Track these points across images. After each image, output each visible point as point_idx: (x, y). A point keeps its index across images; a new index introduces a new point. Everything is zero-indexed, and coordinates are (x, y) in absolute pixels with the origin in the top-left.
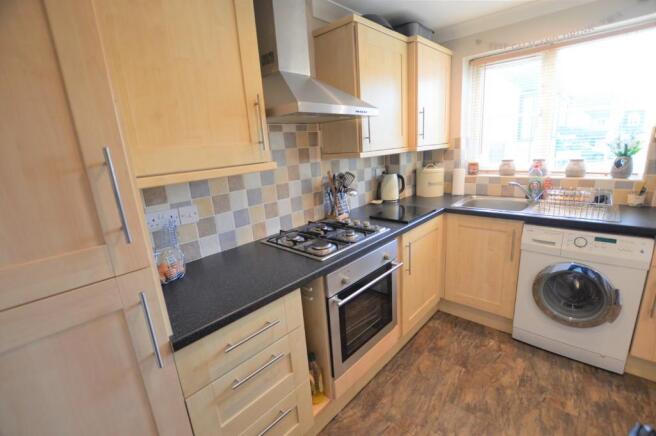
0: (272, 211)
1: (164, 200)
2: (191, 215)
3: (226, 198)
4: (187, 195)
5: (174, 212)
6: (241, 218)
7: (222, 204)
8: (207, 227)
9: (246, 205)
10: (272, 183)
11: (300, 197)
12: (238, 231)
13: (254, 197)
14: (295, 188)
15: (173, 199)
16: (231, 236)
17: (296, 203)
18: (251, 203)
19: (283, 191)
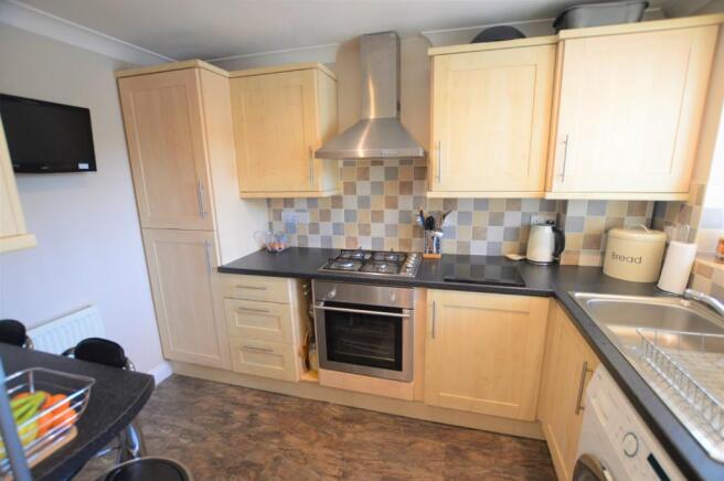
0: (365, 230)
1: (292, 206)
2: (305, 219)
3: (328, 212)
4: (304, 205)
5: (295, 214)
6: (338, 229)
7: (325, 215)
8: (314, 228)
9: (342, 220)
10: (368, 207)
11: (396, 226)
12: (335, 238)
13: (350, 216)
14: (391, 216)
15: (296, 207)
16: (329, 239)
17: (391, 229)
18: (347, 220)
19: (377, 217)
